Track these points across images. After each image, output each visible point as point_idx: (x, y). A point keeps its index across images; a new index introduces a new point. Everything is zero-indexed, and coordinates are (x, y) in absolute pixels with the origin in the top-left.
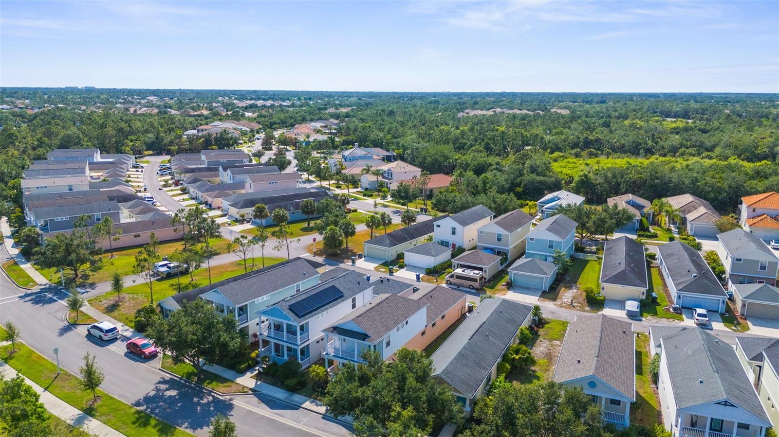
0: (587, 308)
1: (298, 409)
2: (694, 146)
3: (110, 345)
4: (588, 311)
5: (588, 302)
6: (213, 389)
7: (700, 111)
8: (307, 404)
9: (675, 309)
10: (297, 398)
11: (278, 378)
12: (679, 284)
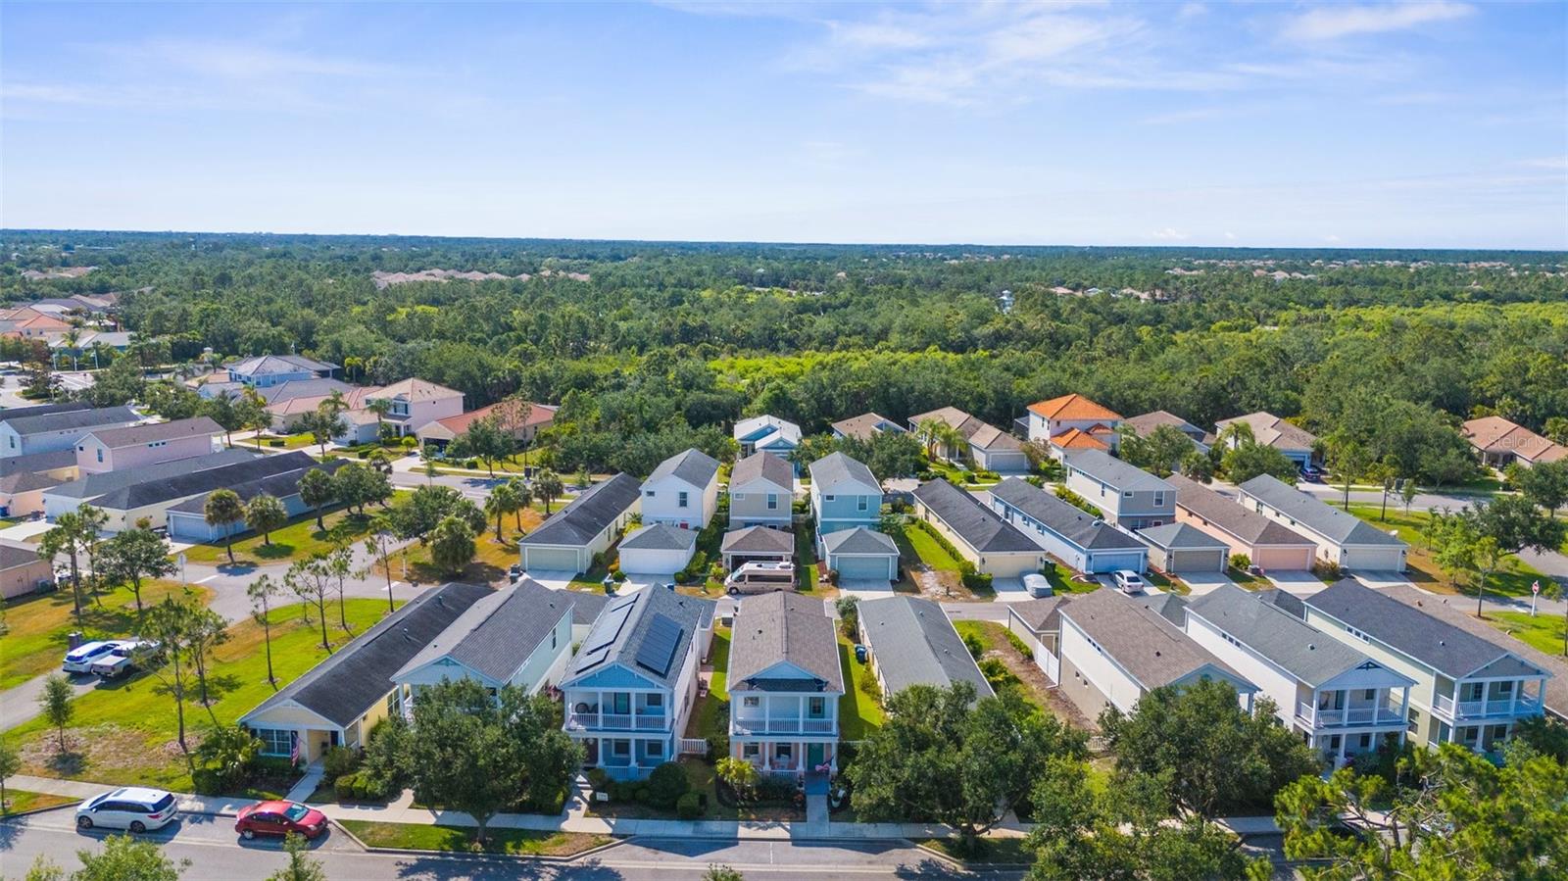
0: (974, 597)
1: (737, 844)
2: (855, 333)
3: (176, 837)
4: (977, 601)
5: (967, 586)
6: (537, 854)
7: (799, 274)
8: (743, 831)
9: (1088, 577)
10: (716, 827)
11: (645, 803)
12: (1080, 539)
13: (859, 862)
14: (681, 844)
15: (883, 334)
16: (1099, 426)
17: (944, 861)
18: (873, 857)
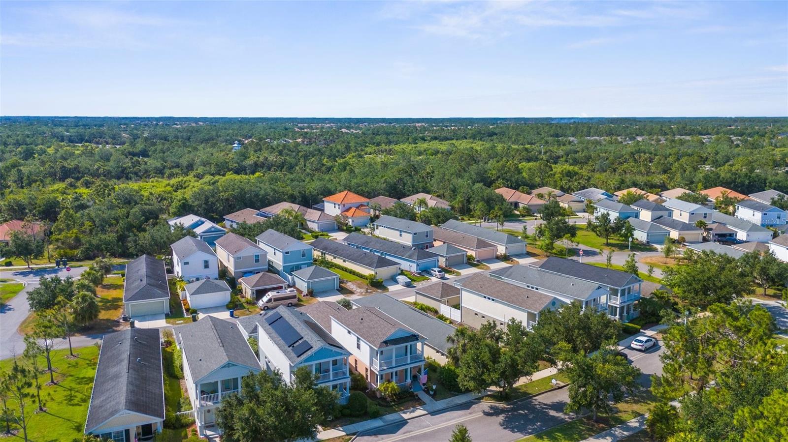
0: (378, 291)
1: (408, 422)
4: (381, 292)
5: (374, 286)
9: (419, 274)
10: (390, 417)
11: (351, 415)
12: (410, 256)
13: (466, 415)
14: (383, 429)
15: (190, 167)
16: (362, 205)
17: (497, 405)
18: (469, 411)
